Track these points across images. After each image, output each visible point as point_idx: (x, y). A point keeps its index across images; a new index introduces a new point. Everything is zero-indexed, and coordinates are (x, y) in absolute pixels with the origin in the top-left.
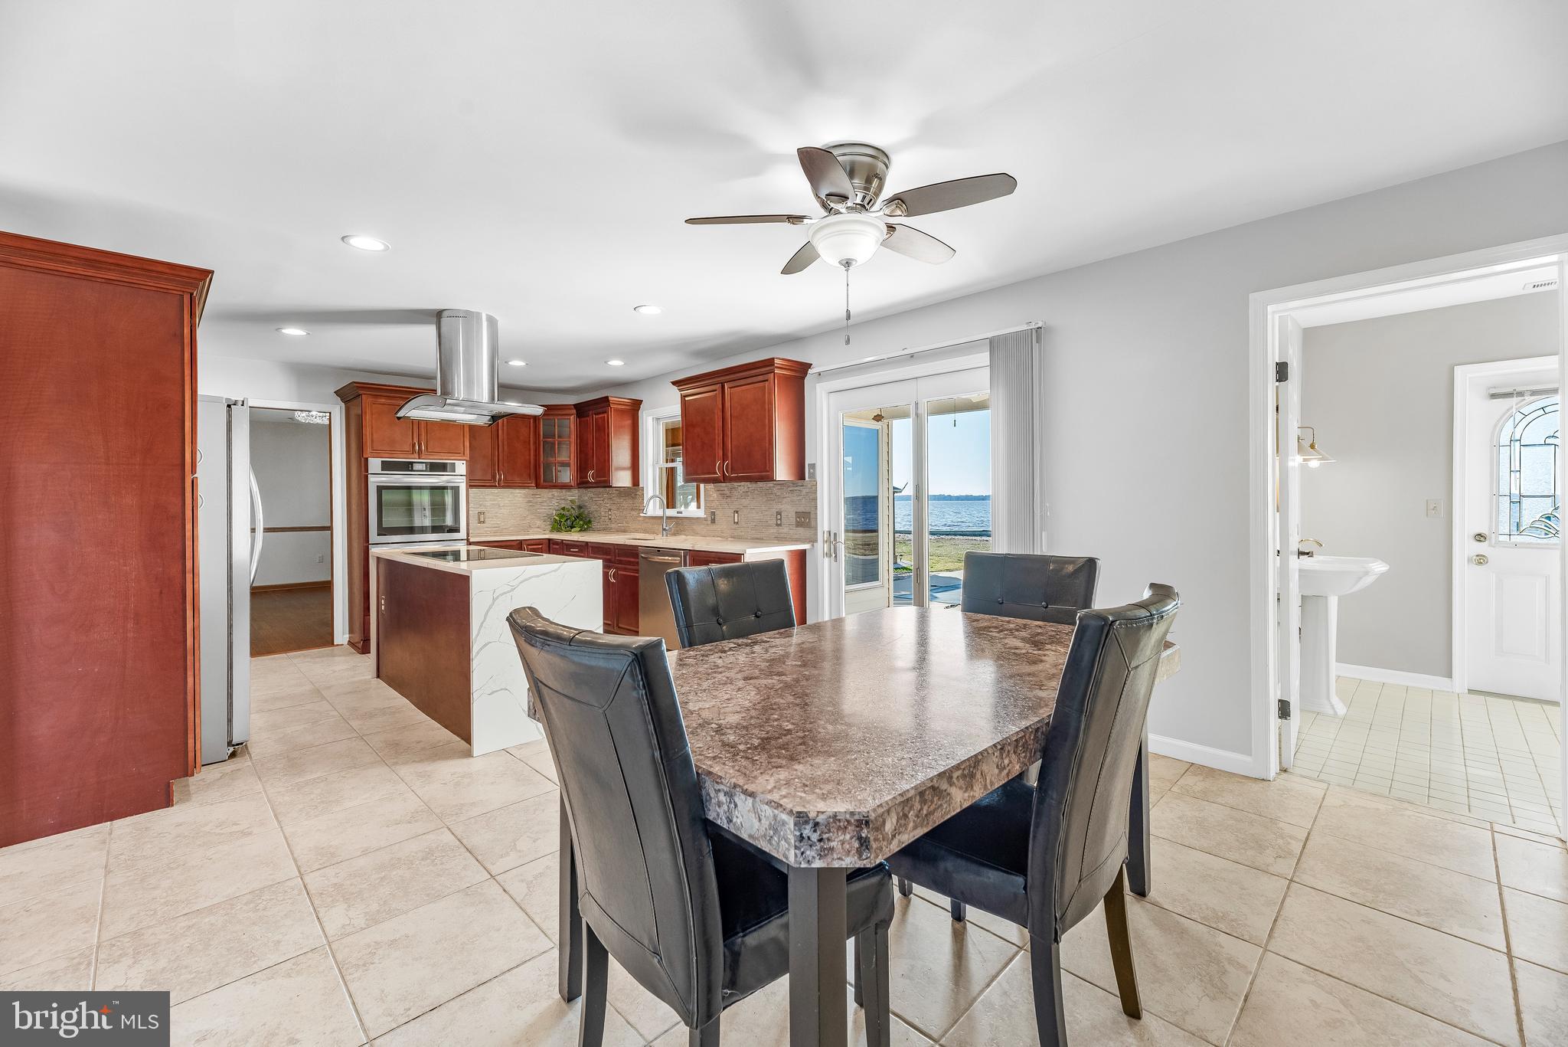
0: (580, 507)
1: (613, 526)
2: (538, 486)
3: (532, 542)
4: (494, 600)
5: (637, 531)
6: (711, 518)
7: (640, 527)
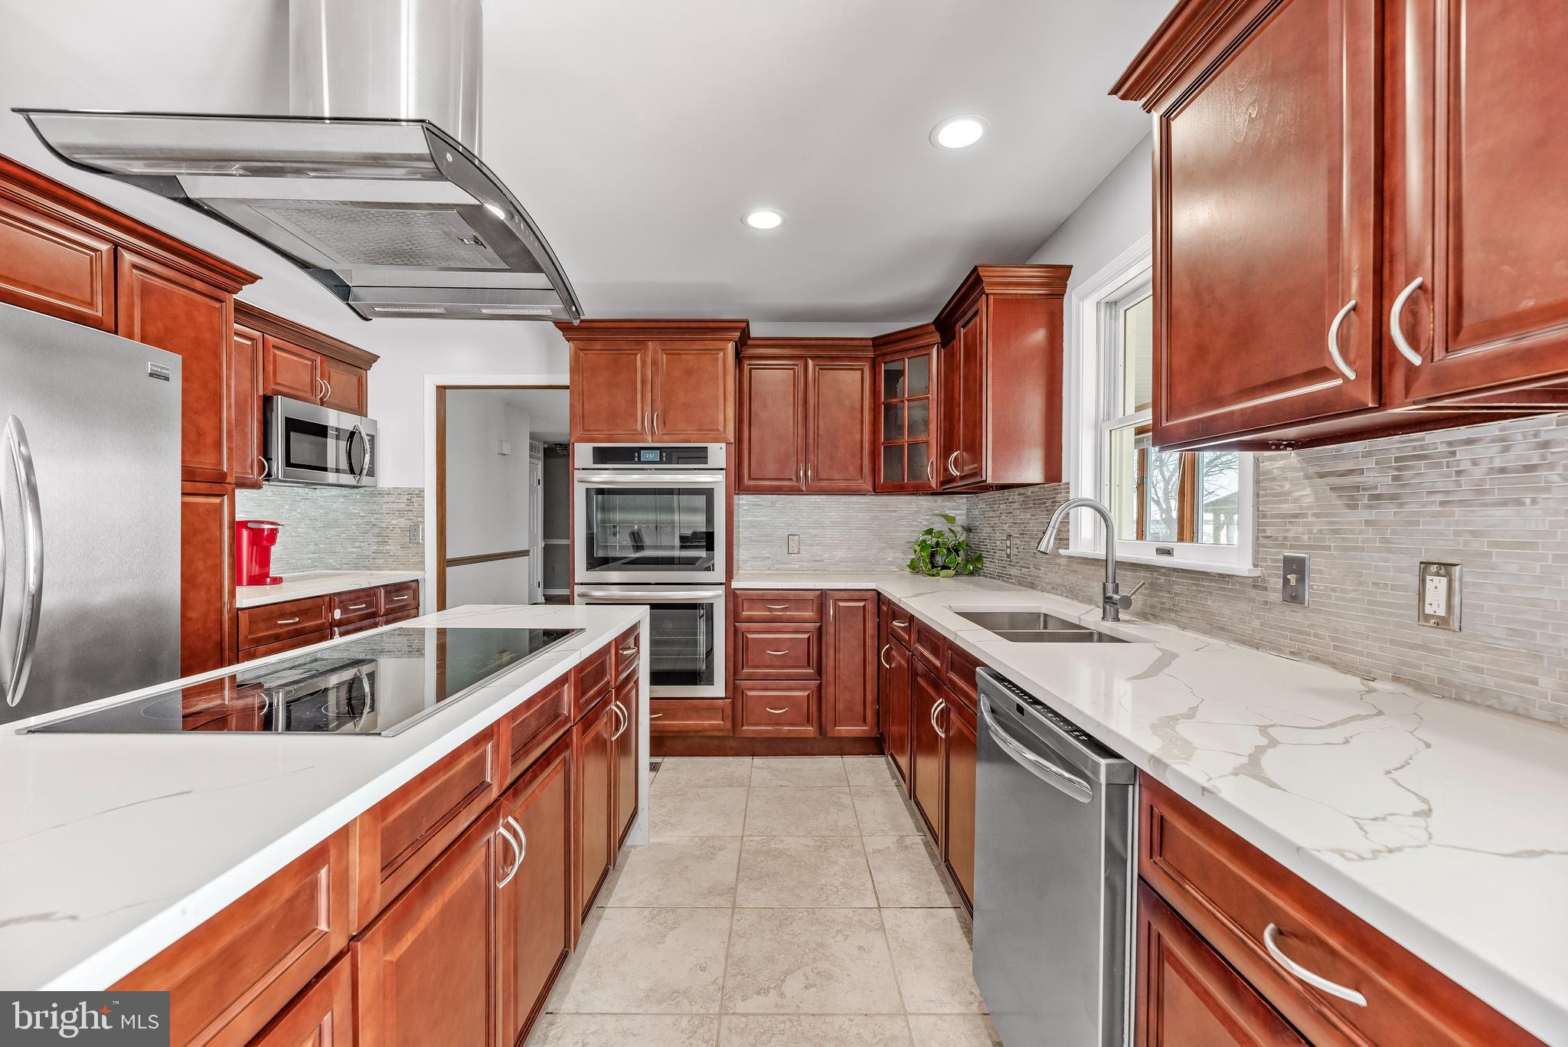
0: (968, 530)
1: (1014, 571)
2: (878, 490)
3: (845, 595)
5: (1054, 589)
6: (1286, 581)
7: (1060, 581)
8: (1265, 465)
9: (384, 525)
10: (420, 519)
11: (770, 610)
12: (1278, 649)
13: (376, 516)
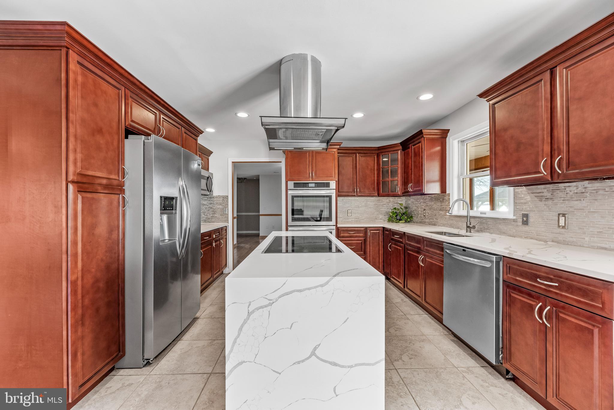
0: (406, 208)
1: (427, 221)
2: (379, 195)
3: (373, 229)
4: (249, 314)
5: (444, 225)
6: (523, 220)
7: (446, 223)
8: (517, 190)
9: (215, 208)
10: (227, 206)
11: (349, 233)
12: (521, 237)
13: (212, 205)
